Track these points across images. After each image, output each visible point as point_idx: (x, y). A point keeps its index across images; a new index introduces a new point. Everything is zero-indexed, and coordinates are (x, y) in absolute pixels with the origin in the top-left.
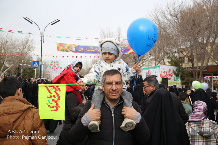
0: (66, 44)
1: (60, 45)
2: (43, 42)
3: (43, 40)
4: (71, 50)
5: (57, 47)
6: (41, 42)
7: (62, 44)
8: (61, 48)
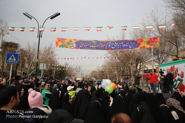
0: (65, 39)
1: (59, 40)
2: (41, 37)
3: (41, 35)
4: (71, 46)
5: (56, 42)
6: (39, 37)
7: (61, 39)
8: (60, 43)
